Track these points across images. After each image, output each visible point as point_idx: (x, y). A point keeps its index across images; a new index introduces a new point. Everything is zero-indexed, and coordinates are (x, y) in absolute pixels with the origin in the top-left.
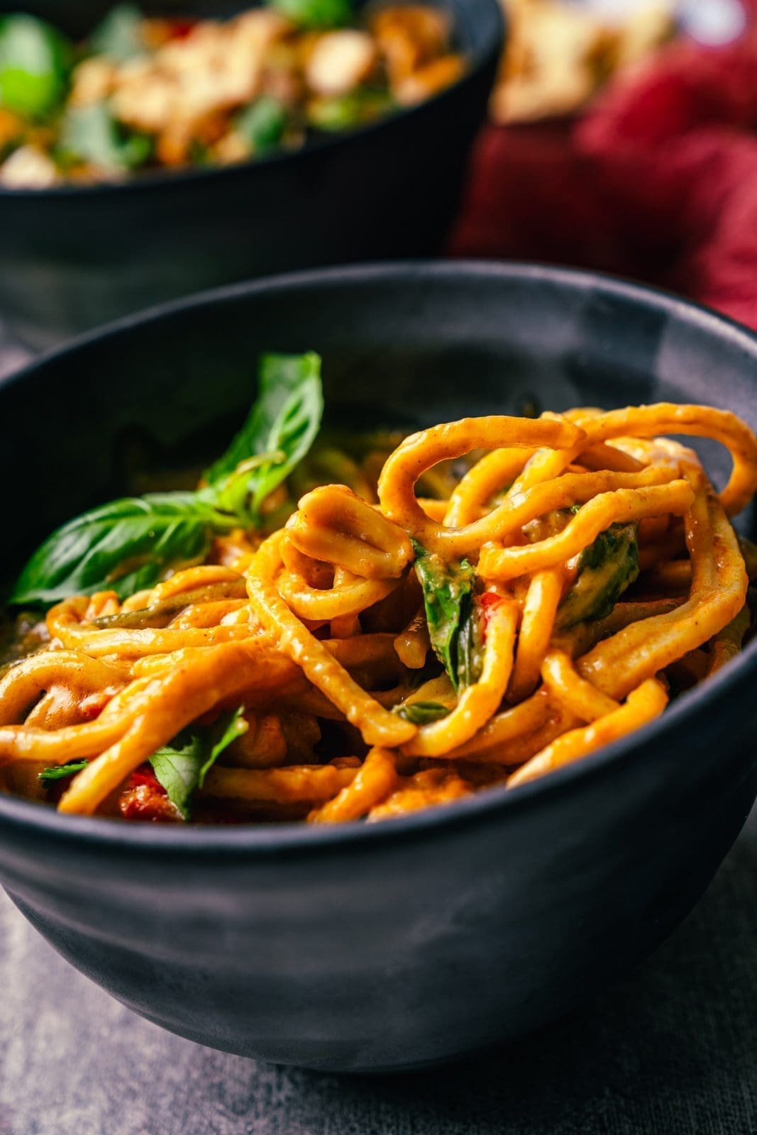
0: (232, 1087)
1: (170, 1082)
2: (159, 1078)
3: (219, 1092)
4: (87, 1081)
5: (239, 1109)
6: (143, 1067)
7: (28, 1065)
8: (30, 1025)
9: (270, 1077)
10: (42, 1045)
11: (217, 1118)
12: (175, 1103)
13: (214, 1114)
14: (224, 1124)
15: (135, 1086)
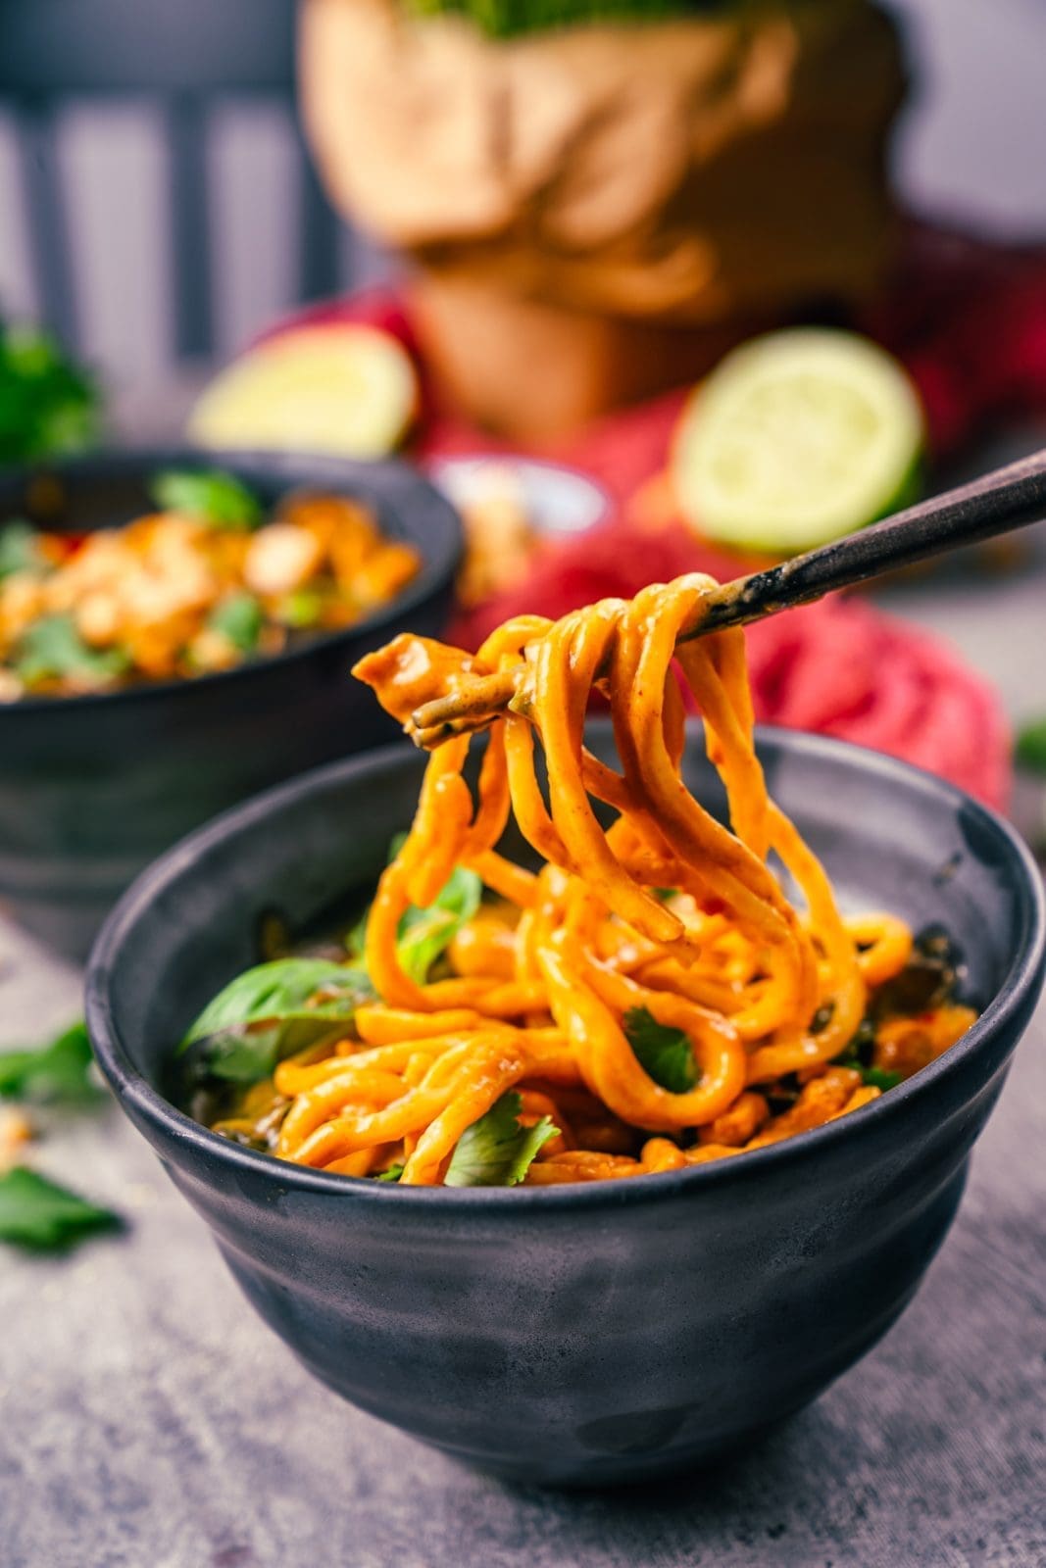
0: (501, 1527)
1: (435, 1535)
2: (422, 1533)
3: (488, 1533)
4: (348, 1547)
5: (517, 1542)
6: (400, 1527)
7: (281, 1547)
8: (263, 1513)
9: (532, 1512)
10: (285, 1527)
11: (499, 1555)
12: (449, 1550)
13: (490, 1550)
14: (509, 1558)
15: (400, 1543)
